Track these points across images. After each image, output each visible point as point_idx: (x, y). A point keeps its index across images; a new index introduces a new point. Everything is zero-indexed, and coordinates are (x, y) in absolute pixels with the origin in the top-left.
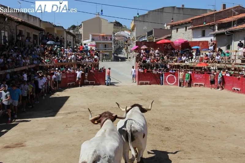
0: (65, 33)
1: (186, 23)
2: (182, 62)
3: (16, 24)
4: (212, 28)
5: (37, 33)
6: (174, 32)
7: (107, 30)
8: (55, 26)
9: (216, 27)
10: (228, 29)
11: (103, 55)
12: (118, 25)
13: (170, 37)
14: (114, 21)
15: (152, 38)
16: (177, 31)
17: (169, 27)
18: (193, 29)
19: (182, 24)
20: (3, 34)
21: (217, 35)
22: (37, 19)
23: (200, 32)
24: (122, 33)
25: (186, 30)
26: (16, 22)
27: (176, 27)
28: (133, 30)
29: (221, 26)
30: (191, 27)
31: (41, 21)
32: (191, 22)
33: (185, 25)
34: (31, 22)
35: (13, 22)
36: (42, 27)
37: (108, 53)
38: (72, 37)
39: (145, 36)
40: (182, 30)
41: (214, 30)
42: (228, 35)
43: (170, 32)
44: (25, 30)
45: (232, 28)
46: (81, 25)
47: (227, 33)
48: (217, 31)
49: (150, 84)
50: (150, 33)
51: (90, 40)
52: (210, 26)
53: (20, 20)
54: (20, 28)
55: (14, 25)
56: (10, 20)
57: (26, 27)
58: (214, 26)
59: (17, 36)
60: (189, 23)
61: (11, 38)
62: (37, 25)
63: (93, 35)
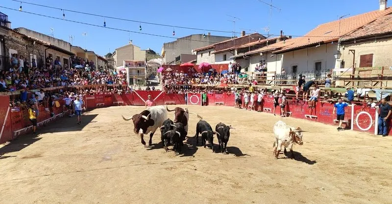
0: (97, 58)
1: (209, 48)
2: (204, 83)
3: (45, 48)
4: (232, 52)
5: (67, 57)
6: (199, 56)
7: (140, 56)
8: (86, 51)
9: (236, 52)
10: (246, 54)
11: (136, 80)
12: (151, 53)
13: (196, 62)
14: (148, 49)
15: (179, 63)
16: (202, 55)
17: (195, 53)
18: (215, 54)
19: (206, 49)
20: (31, 57)
21: (237, 59)
22: (68, 44)
23: (222, 56)
24: (156, 60)
25: (209, 55)
26: (45, 46)
27: (201, 52)
28: (164, 56)
29: (240, 51)
30: (213, 52)
31: (71, 46)
32: (214, 47)
33: (208, 50)
34: (62, 47)
35: (42, 46)
36: (73, 52)
37: (140, 79)
38: (104, 62)
39: (173, 62)
40: (206, 55)
41: (234, 55)
42: (246, 59)
43: (196, 57)
44: (55, 54)
45: (250, 52)
46: (115, 52)
47: (245, 57)
48: (236, 55)
49: (175, 104)
50: (178, 59)
51: (124, 66)
52: (230, 51)
53: (49, 44)
54: (49, 51)
55: (43, 48)
56: (39, 43)
57: (56, 51)
58: (233, 50)
59: (46, 59)
60: (212, 48)
61: (40, 61)
62: (67, 49)
63: (126, 62)
